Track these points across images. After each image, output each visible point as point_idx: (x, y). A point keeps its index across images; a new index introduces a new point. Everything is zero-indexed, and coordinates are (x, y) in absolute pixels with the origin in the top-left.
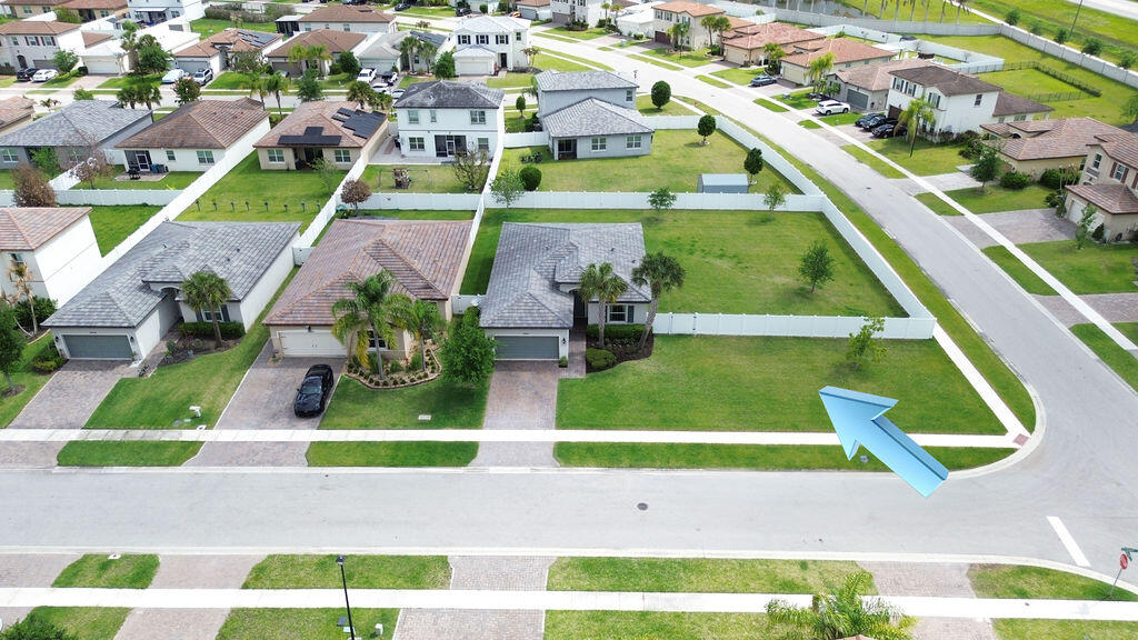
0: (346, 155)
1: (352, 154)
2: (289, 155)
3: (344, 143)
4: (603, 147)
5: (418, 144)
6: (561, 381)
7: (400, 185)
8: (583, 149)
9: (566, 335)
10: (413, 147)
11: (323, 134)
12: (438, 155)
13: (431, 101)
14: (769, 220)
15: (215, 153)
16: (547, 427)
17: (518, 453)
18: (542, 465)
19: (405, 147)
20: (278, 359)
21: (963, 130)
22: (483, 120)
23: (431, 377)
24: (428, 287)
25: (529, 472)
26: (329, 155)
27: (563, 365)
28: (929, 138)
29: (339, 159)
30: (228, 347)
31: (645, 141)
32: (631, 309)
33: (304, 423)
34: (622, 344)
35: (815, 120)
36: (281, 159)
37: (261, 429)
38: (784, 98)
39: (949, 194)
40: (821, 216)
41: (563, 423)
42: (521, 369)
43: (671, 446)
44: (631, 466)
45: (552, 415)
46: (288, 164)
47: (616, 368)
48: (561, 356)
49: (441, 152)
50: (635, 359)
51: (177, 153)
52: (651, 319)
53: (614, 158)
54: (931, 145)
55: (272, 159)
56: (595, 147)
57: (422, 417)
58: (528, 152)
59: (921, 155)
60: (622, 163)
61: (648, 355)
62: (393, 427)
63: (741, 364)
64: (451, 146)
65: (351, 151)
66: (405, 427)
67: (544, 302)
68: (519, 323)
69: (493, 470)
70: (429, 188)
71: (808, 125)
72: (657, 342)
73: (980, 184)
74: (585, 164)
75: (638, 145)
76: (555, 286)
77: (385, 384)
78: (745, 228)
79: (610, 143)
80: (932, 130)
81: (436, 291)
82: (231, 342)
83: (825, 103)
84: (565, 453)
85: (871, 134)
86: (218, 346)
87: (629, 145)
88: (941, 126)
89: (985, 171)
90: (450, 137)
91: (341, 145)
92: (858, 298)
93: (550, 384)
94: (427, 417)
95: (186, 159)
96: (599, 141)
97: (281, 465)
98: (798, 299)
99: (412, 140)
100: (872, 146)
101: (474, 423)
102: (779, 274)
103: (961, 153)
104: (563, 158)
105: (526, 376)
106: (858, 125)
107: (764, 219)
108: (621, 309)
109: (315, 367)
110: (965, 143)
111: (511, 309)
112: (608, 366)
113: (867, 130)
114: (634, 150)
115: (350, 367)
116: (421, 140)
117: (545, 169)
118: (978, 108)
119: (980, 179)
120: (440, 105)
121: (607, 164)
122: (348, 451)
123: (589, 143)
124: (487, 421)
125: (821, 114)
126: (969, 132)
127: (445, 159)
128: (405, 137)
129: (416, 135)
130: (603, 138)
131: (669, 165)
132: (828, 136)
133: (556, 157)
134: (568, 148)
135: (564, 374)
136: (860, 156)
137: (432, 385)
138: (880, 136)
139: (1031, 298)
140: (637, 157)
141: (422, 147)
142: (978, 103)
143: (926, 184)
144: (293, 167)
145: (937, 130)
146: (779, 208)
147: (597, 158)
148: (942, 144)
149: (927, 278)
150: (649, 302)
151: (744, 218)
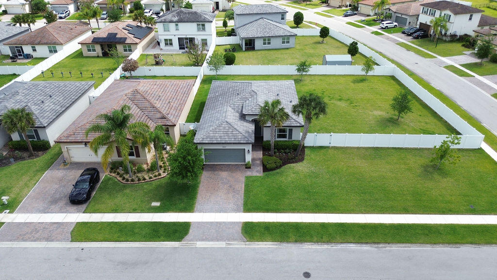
0: (130, 48)
1: (132, 48)
2: (98, 48)
3: (128, 41)
4: (269, 43)
5: (169, 42)
6: (247, 178)
7: (157, 63)
8: (258, 44)
9: (250, 147)
10: (166, 44)
11: (117, 37)
12: (180, 48)
13: (176, 19)
14: (365, 80)
15: (58, 47)
16: (237, 210)
17: (217, 231)
18: (234, 240)
20: (67, 164)
21: (462, 34)
22: (204, 29)
23: (163, 175)
24: (163, 118)
25: (224, 246)
26: (120, 48)
27: (248, 167)
28: (444, 38)
29: (125, 50)
30: (38, 156)
31: (292, 40)
32: (291, 131)
33: (75, 207)
34: (285, 153)
35: (380, 31)
37: (45, 213)
38: (362, 22)
39: (463, 65)
40: (393, 78)
41: (249, 208)
42: (221, 170)
43: (323, 226)
44: (296, 241)
45: (241, 202)
46: (98, 53)
47: (283, 168)
48: (247, 161)
49: (182, 47)
50: (293, 163)
51: (37, 47)
52: (304, 137)
53: (276, 49)
54: (445, 41)
55: (89, 50)
56: (264, 44)
57: (155, 204)
58: (229, 47)
59: (441, 46)
60: (280, 52)
61: (302, 160)
62: (134, 211)
63: (363, 166)
64: (186, 44)
65: (132, 46)
66: (142, 211)
67: (236, 127)
68: (219, 140)
69: (200, 244)
70: (173, 64)
71: (376, 33)
72: (307, 151)
73: (479, 61)
74: (259, 52)
75: (288, 42)
76: (243, 117)
77: (132, 180)
78: (352, 84)
79: (273, 41)
80: (445, 34)
81: (168, 120)
82: (40, 153)
83: (385, 22)
84: (251, 231)
85: (411, 37)
86: (31, 156)
87: (283, 42)
88: (451, 31)
89: (482, 54)
90: (186, 39)
91: (126, 42)
92: (426, 123)
93: (239, 180)
94: (157, 204)
95: (42, 50)
96: (267, 40)
97: (52, 241)
98: (390, 124)
99: (166, 40)
100: (413, 43)
101: (188, 208)
102: (376, 109)
103: (463, 45)
104: (247, 50)
105: (224, 174)
106: (403, 33)
107: (361, 80)
108: (284, 131)
109: (88, 170)
110: (466, 41)
111: (214, 131)
112: (277, 168)
113: (409, 35)
114: (286, 45)
115: (112, 169)
116: (171, 40)
117: (238, 55)
119: (479, 58)
120: (180, 21)
121: (272, 52)
122: (100, 230)
123: (262, 41)
124: (197, 206)
125: (383, 28)
126: (466, 35)
127: (183, 51)
128: (162, 38)
129: (168, 38)
130: (269, 38)
131: (305, 53)
132: (388, 38)
133: (244, 49)
134: (250, 44)
135: (249, 173)
136: (408, 48)
137: (163, 181)
138: (417, 38)
140: (287, 49)
141: (171, 44)
142: (470, 19)
143: (448, 61)
144: (101, 55)
145: (448, 33)
146: (370, 73)
147: (266, 50)
148: (451, 41)
149: (464, 111)
150: (303, 126)
151: (351, 79)
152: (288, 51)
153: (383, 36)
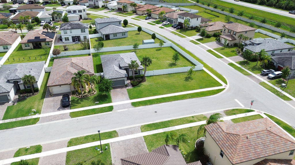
2: (31, 45)
4: (116, 36)
7: (66, 50)
8: (111, 37)
9: (126, 79)
11: (40, 38)
13: (70, 28)
14: (161, 49)
15: (8, 46)
19: (64, 40)
20: (52, 95)
21: (195, 26)
22: (84, 32)
23: (95, 93)
27: (126, 86)
28: (189, 28)
29: (46, 45)
31: (126, 34)
32: (139, 71)
34: (139, 79)
36: (29, 46)
38: (154, 22)
39: (196, 40)
40: (171, 47)
41: (131, 98)
45: (128, 97)
46: (31, 47)
47: (139, 85)
49: (74, 41)
50: (142, 82)
53: (120, 38)
54: (189, 30)
55: (26, 46)
57: (96, 103)
58: (97, 39)
59: (188, 32)
60: (122, 39)
61: (145, 81)
62: (90, 106)
64: (76, 39)
65: (50, 43)
67: (119, 72)
70: (74, 50)
71: (161, 28)
73: (202, 37)
74: (113, 40)
77: (84, 96)
78: (156, 51)
80: (189, 26)
81: (90, 72)
83: (164, 22)
85: (176, 29)
86: (33, 94)
89: (203, 34)
90: (76, 37)
91: (46, 41)
92: (185, 63)
93: (125, 90)
94: (98, 102)
96: (115, 34)
98: (172, 65)
100: (177, 31)
101: (110, 102)
102: (167, 61)
103: (196, 31)
104: (106, 39)
105: (118, 90)
106: (172, 27)
107: (159, 50)
108: (137, 71)
110: (197, 29)
111: (112, 74)
112: (137, 85)
113: (174, 28)
114: (124, 36)
115: (73, 94)
116: (68, 38)
117: (104, 42)
118: (197, 21)
119: (202, 36)
120: (72, 28)
121: (118, 40)
123: (113, 35)
124: (113, 100)
125: (163, 25)
126: (197, 26)
128: (63, 37)
131: (133, 39)
132: (167, 30)
134: (107, 37)
135: (128, 88)
136: (175, 34)
137: (95, 95)
138: (178, 29)
139: (219, 59)
140: (125, 38)
141: (68, 40)
142: (197, 20)
143: (191, 38)
144: (33, 48)
145: (190, 26)
146: (162, 46)
147: (116, 39)
148: (191, 30)
149: (197, 58)
150: (143, 69)
151: (155, 49)
152: (125, 39)
153: (164, 29)
